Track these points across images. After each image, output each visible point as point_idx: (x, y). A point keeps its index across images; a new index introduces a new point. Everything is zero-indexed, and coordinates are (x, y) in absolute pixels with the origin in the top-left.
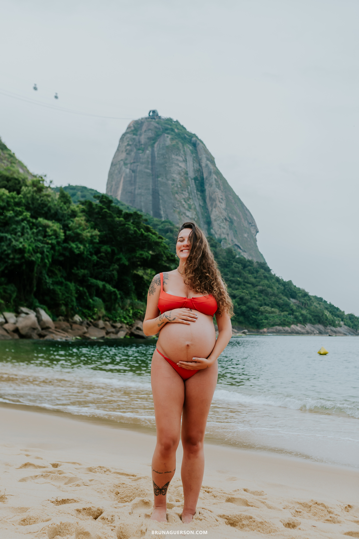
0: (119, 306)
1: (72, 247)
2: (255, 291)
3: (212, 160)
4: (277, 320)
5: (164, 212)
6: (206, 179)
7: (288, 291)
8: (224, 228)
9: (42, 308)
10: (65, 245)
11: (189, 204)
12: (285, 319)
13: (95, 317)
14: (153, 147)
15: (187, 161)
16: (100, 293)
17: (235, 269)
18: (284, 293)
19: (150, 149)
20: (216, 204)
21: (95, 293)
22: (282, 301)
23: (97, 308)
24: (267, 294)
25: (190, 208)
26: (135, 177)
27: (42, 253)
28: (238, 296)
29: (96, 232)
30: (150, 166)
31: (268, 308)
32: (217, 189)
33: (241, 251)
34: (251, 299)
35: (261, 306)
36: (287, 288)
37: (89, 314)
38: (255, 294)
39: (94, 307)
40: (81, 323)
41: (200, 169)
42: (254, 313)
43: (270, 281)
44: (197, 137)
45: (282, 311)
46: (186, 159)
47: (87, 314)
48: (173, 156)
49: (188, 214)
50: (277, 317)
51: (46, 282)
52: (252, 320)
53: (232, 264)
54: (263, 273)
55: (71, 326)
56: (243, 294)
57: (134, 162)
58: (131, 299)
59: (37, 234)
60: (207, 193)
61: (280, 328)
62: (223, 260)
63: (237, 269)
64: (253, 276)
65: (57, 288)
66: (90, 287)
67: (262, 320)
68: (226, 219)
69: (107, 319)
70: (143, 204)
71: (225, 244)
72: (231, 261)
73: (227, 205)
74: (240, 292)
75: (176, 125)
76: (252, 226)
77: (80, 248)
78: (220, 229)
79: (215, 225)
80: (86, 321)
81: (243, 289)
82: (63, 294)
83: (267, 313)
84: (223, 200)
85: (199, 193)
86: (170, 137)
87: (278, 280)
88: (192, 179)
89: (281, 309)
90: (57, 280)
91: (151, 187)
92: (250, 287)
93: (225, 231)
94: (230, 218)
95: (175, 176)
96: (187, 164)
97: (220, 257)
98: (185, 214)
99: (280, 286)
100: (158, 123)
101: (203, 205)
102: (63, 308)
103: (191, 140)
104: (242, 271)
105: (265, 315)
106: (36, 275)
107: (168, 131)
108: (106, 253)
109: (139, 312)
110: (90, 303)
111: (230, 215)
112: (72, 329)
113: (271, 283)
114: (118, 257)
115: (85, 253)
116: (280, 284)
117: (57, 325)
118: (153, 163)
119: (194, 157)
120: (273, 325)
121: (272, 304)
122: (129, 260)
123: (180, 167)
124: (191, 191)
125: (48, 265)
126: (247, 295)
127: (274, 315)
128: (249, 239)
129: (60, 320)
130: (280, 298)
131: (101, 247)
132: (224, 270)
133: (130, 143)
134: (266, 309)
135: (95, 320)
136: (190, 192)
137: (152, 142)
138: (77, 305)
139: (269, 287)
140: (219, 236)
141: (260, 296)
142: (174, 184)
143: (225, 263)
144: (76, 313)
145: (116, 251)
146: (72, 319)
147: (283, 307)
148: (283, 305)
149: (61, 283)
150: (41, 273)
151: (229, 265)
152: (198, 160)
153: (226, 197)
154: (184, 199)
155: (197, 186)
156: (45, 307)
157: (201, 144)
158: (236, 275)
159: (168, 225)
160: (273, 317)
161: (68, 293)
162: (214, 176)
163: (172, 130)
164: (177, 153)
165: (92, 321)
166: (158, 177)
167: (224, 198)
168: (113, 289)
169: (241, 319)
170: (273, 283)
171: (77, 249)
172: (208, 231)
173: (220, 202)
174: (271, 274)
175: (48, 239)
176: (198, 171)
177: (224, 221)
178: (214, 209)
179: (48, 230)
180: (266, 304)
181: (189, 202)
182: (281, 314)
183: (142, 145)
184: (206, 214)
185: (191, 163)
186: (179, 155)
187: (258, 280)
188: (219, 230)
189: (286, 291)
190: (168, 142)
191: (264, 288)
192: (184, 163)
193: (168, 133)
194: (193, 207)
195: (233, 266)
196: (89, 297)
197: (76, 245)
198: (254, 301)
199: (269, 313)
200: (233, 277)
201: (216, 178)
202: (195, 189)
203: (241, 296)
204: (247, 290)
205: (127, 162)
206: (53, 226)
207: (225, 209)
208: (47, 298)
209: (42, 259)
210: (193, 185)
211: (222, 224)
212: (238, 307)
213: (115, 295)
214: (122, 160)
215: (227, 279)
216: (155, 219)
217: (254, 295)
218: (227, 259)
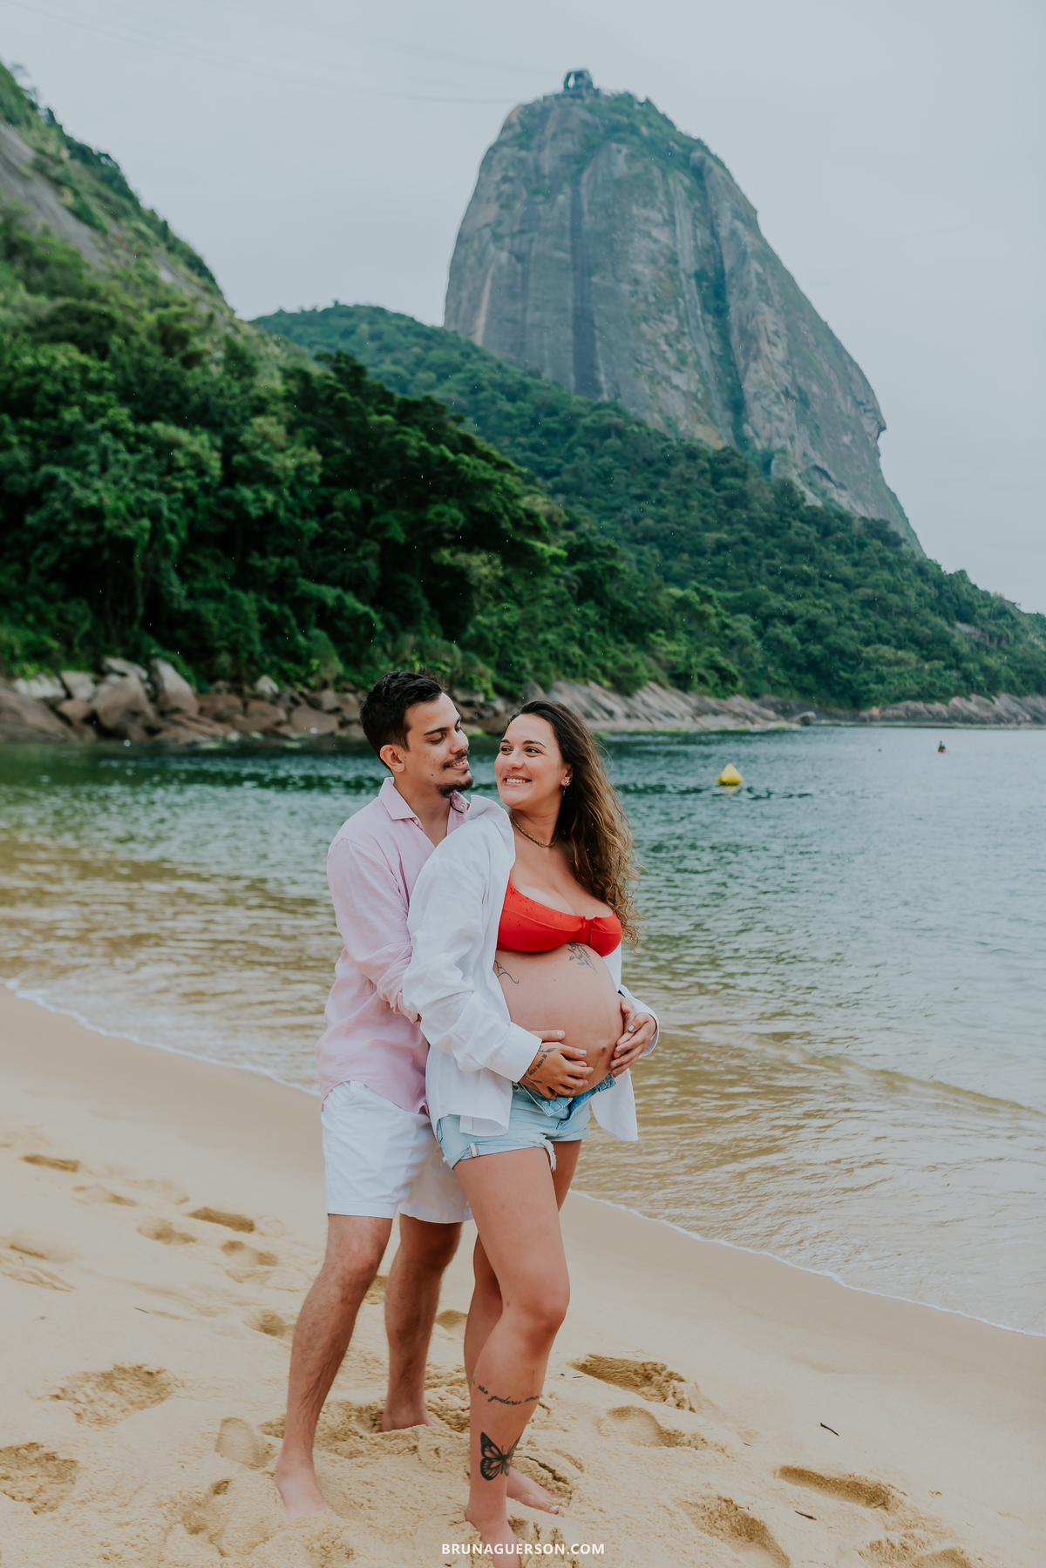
0: (385, 650)
1: (243, 500)
2: (851, 602)
3: (748, 217)
4: (911, 685)
5: (606, 375)
6: (732, 275)
7: (950, 600)
8: (781, 420)
9: (167, 660)
10: (226, 492)
11: (679, 352)
12: (934, 680)
13: (312, 681)
14: (576, 183)
15: (674, 224)
16: (328, 618)
17: (795, 538)
18: (938, 607)
19: (567, 189)
20: (759, 350)
21: (314, 619)
22: (927, 631)
23: (317, 658)
24: (886, 611)
25: (683, 361)
26: (525, 274)
27: (155, 517)
28: (801, 616)
29: (314, 456)
30: (567, 242)
31: (887, 651)
32: (762, 305)
33: (831, 485)
34: (839, 624)
35: (867, 643)
36: (948, 592)
37: (297, 674)
38: (852, 611)
39: (310, 656)
40: (275, 699)
41: (712, 247)
42: (844, 663)
43: (898, 574)
44: (705, 149)
45: (928, 659)
46: (672, 216)
47: (293, 675)
48: (635, 210)
49: (677, 379)
50: (911, 677)
51: (171, 594)
52: (838, 684)
53: (789, 527)
54: (878, 552)
55: (245, 705)
56: (815, 611)
57: (522, 232)
58: (419, 632)
59: (142, 466)
60: (733, 317)
61: (919, 706)
62: (765, 514)
63: (803, 539)
64: (848, 559)
65: (207, 609)
66: (300, 603)
67: (866, 683)
68: (787, 394)
69: (350, 686)
70: (546, 354)
71: (783, 467)
72: (787, 515)
73: (790, 352)
74: (810, 604)
75: (645, 115)
76: (865, 411)
77: (264, 500)
78: (770, 421)
79: (755, 409)
80: (289, 691)
81: (818, 596)
82: (223, 623)
83: (882, 664)
84: (779, 337)
85: (709, 318)
86: (625, 150)
87: (924, 570)
88: (689, 277)
89: (925, 653)
90: (208, 586)
91: (570, 304)
92: (837, 592)
93: (782, 428)
94: (800, 390)
95: (639, 267)
96: (674, 231)
97: (756, 505)
98: (668, 379)
99: (926, 588)
100: (591, 110)
101: (721, 353)
102: (225, 659)
103: (687, 158)
104: (815, 545)
105: (877, 670)
106: (140, 574)
107: (622, 135)
108: (348, 509)
109: (439, 669)
110: (297, 646)
111: (800, 380)
112: (245, 713)
113: (898, 580)
114: (381, 519)
115: (282, 513)
116: (925, 581)
117: (206, 704)
118: (576, 231)
119: (696, 210)
120: (898, 699)
121: (899, 640)
122: (410, 529)
123: (656, 241)
124: (686, 312)
125: (175, 549)
126: (826, 612)
127: (903, 669)
128: (855, 451)
129: (218, 691)
130: (925, 623)
131: (333, 495)
132: (766, 542)
133: (511, 173)
134: (880, 652)
135: (313, 689)
136: (683, 315)
137: (575, 167)
138: (266, 652)
139: (894, 589)
140: (765, 443)
141: (866, 616)
142: (636, 292)
143: (770, 524)
144: (263, 672)
145: (375, 506)
146: (252, 686)
147: (930, 646)
148: (930, 642)
149: (218, 595)
150: (157, 569)
151: (781, 528)
152: (706, 218)
153: (788, 328)
154: (666, 336)
155: (704, 299)
156: (176, 656)
157: (717, 170)
158: (797, 557)
159: (610, 415)
160: (901, 675)
161: (236, 619)
162: (755, 266)
163: (634, 130)
164: (648, 199)
165: (306, 691)
166: (590, 273)
167: (783, 330)
168: (362, 608)
169: (809, 680)
170: (908, 579)
171: (258, 505)
172: (733, 430)
173: (769, 342)
174: (900, 554)
175: (176, 479)
176: (707, 251)
177: (783, 398)
178: (753, 365)
179: (177, 454)
180: (881, 640)
181: (679, 346)
182: (922, 669)
183: (544, 177)
184: (729, 380)
185: (689, 226)
186: (653, 207)
187: (861, 569)
188: (768, 426)
189: (944, 600)
190: (621, 167)
191: (877, 593)
192: (666, 229)
193: (621, 141)
194: (690, 360)
195: (792, 532)
196: (296, 630)
197: (256, 492)
198: (847, 631)
199: (890, 663)
200: (791, 562)
201: (760, 270)
202: (699, 305)
203: (809, 616)
204: (827, 600)
205: (503, 230)
206: (191, 443)
207: (786, 364)
208: (180, 634)
209: (155, 533)
210: (691, 294)
211: (776, 409)
212: (799, 647)
213: (369, 622)
214: (487, 225)
215: (772, 569)
216: (575, 398)
217: (848, 614)
218: (776, 513)
